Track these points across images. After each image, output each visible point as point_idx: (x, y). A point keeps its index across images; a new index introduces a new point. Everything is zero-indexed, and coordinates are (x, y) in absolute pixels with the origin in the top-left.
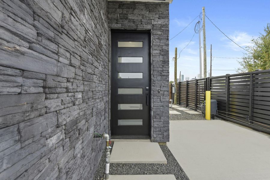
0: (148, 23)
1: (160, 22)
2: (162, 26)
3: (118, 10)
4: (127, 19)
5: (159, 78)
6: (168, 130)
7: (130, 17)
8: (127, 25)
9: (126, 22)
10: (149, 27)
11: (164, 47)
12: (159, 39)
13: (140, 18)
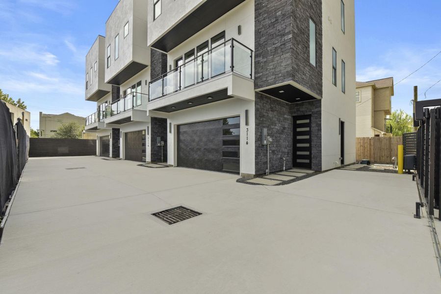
0: (309, 111)
1: (316, 110)
2: (317, 112)
3: (295, 108)
4: (299, 111)
5: (316, 138)
6: (321, 165)
7: (301, 110)
8: (299, 114)
9: (299, 112)
10: (310, 113)
11: (318, 122)
12: (316, 118)
13: (306, 109)
